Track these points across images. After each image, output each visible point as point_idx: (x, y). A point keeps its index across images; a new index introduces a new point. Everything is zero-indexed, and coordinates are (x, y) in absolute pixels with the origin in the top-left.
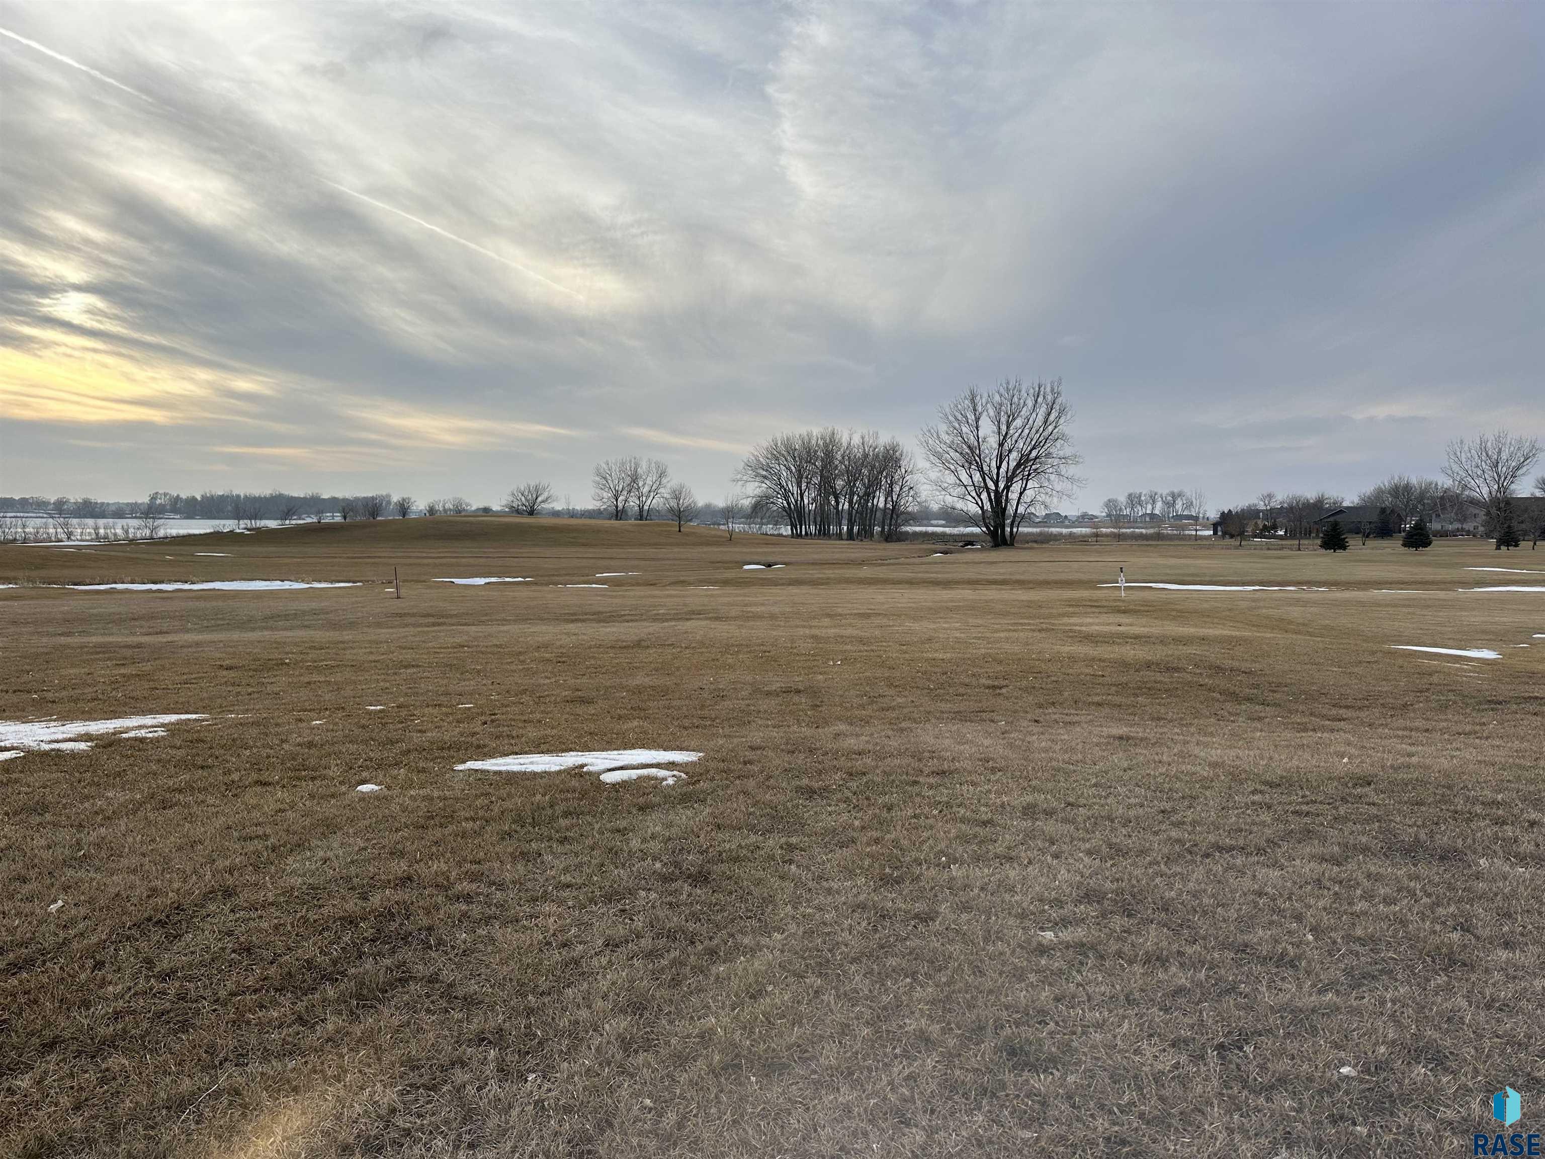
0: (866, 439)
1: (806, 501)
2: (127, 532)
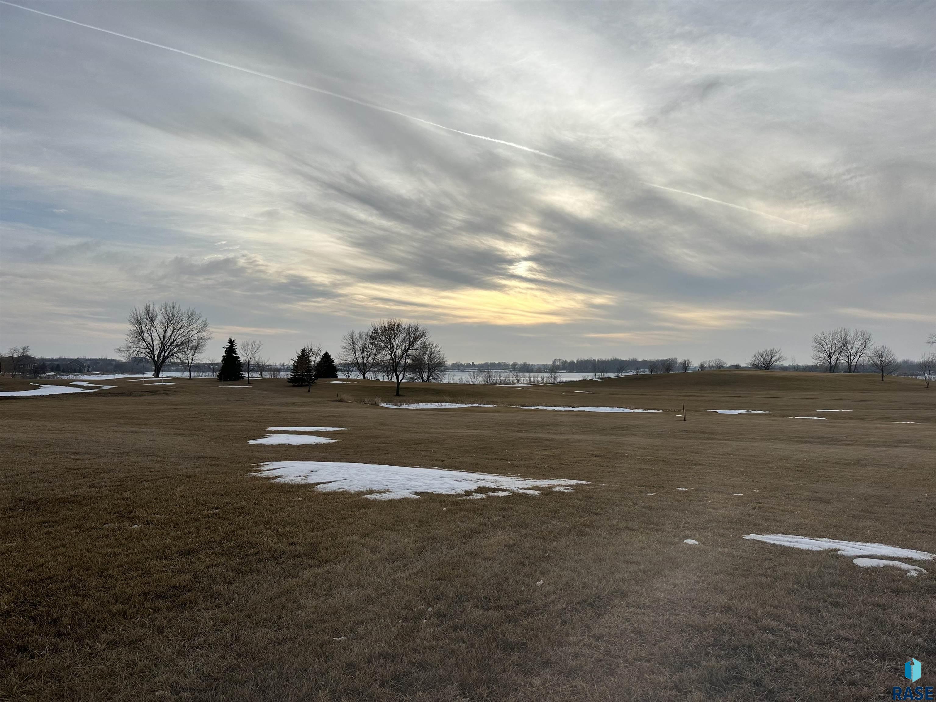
2: (543, 379)
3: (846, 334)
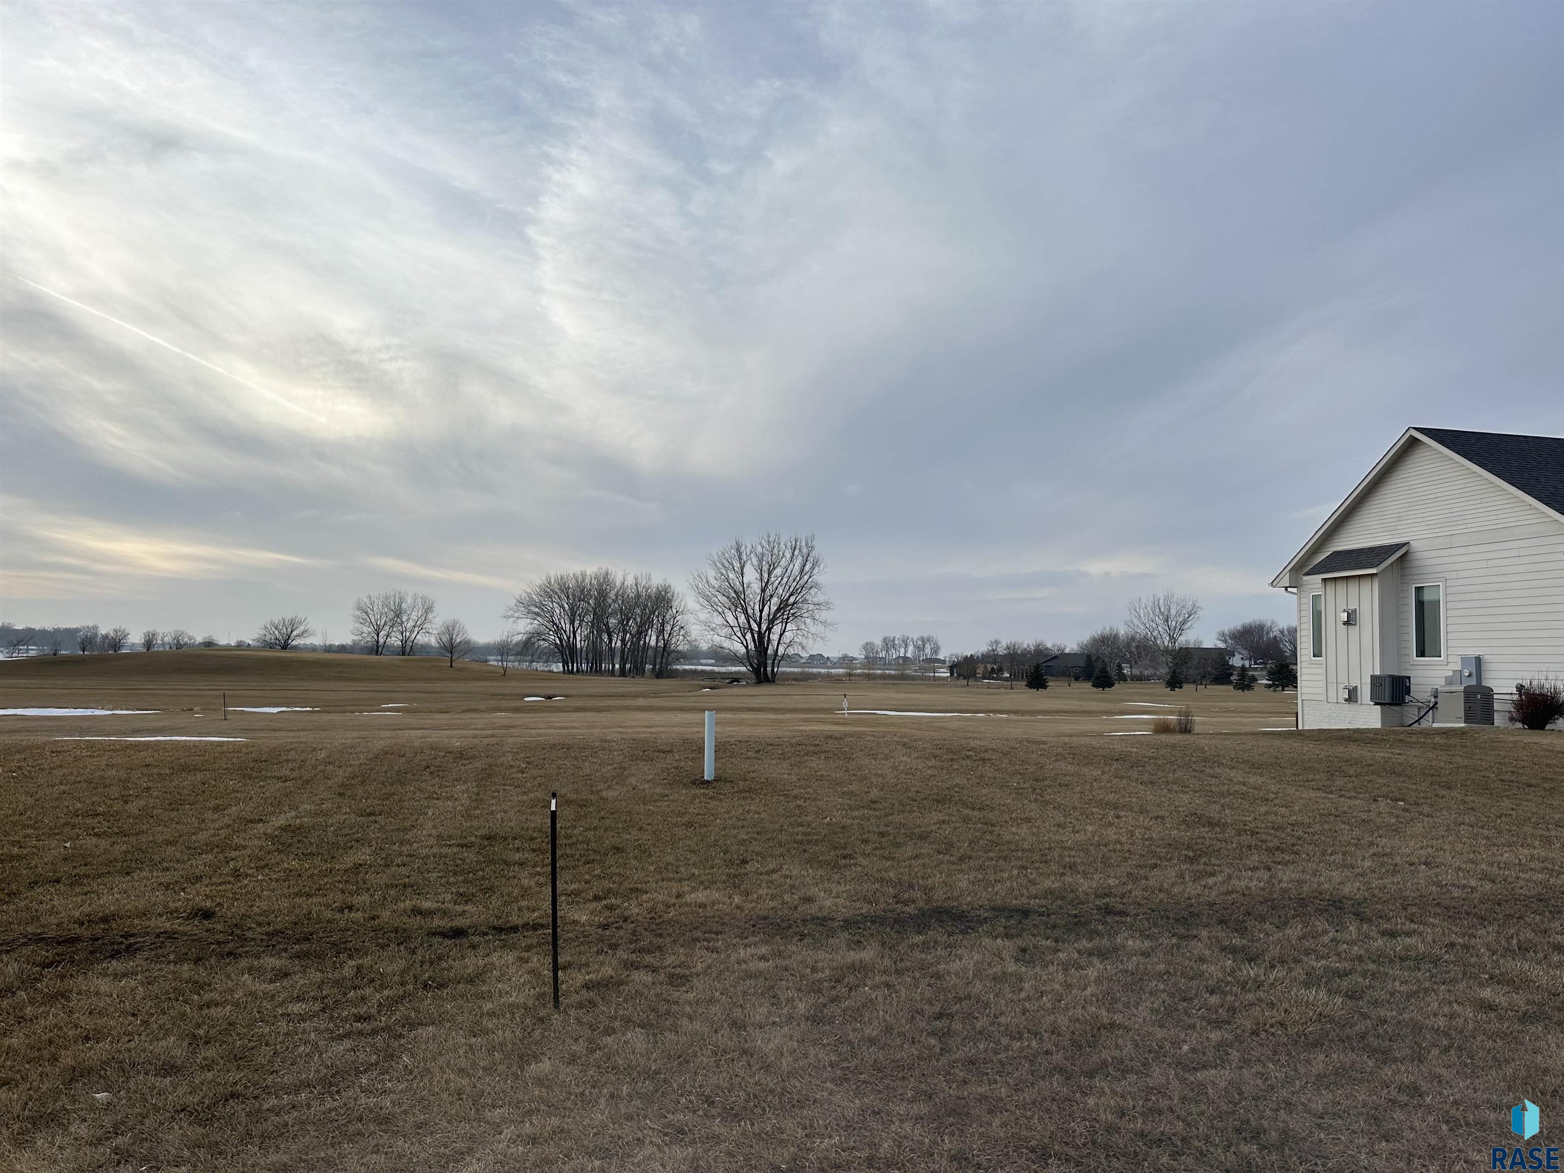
0: (640, 580)
1: (578, 638)
3: (402, 600)
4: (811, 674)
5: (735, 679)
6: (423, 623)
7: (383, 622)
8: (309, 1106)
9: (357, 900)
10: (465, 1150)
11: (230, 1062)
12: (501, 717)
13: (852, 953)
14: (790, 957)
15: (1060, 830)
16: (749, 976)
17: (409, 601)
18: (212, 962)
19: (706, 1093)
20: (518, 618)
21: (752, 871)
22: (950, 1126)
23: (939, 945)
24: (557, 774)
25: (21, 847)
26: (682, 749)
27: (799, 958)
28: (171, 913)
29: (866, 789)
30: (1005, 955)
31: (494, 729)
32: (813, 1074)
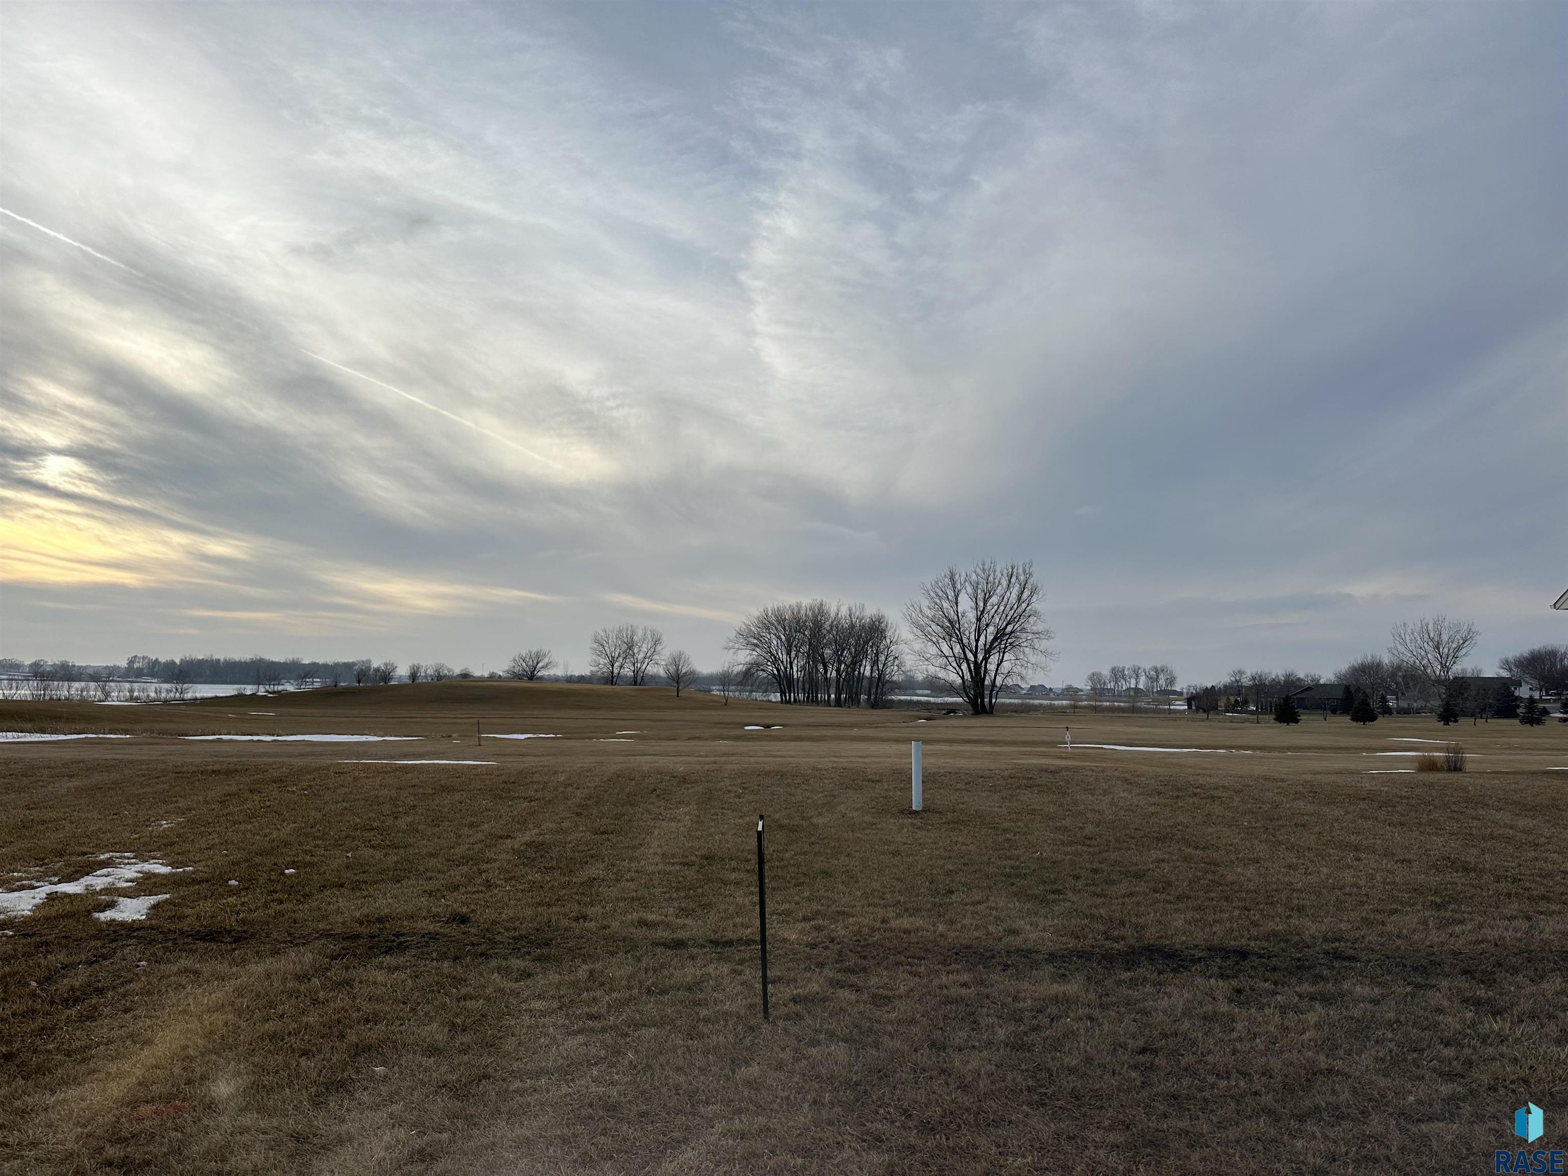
0: (853, 610)
1: (795, 669)
3: (633, 633)
4: (1033, 705)
5: (951, 710)
6: (652, 655)
7: (617, 654)
8: (548, 1091)
9: (590, 911)
10: (681, 1139)
11: (482, 1047)
12: (723, 745)
13: (1056, 985)
14: (992, 986)
15: (1292, 872)
16: (950, 1001)
17: (640, 633)
18: (468, 961)
19: (904, 1107)
20: (738, 649)
21: (957, 901)
22: (1147, 1156)
23: (1147, 983)
24: (770, 800)
25: (312, 855)
26: (891, 779)
27: (1002, 987)
28: (434, 917)
29: (1081, 825)
30: (1219, 994)
31: (716, 756)
32: (1010, 1096)
